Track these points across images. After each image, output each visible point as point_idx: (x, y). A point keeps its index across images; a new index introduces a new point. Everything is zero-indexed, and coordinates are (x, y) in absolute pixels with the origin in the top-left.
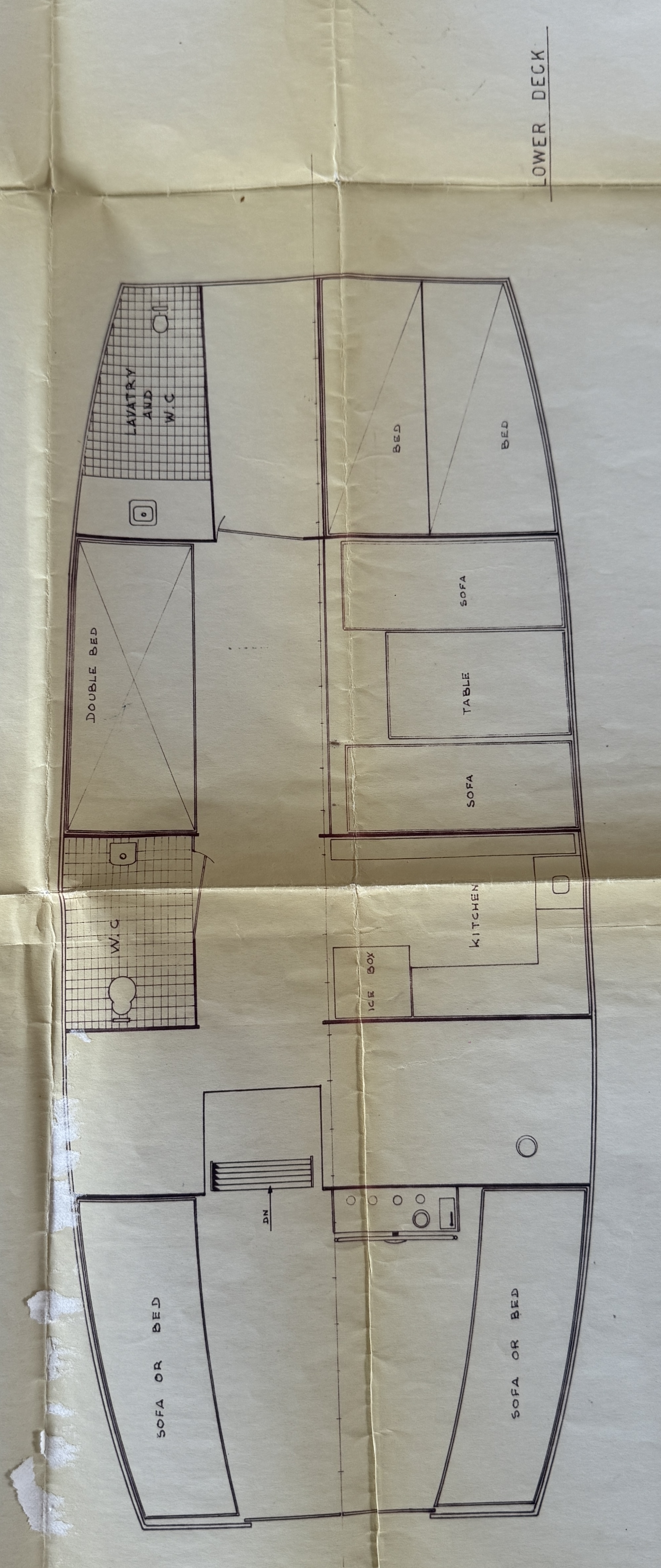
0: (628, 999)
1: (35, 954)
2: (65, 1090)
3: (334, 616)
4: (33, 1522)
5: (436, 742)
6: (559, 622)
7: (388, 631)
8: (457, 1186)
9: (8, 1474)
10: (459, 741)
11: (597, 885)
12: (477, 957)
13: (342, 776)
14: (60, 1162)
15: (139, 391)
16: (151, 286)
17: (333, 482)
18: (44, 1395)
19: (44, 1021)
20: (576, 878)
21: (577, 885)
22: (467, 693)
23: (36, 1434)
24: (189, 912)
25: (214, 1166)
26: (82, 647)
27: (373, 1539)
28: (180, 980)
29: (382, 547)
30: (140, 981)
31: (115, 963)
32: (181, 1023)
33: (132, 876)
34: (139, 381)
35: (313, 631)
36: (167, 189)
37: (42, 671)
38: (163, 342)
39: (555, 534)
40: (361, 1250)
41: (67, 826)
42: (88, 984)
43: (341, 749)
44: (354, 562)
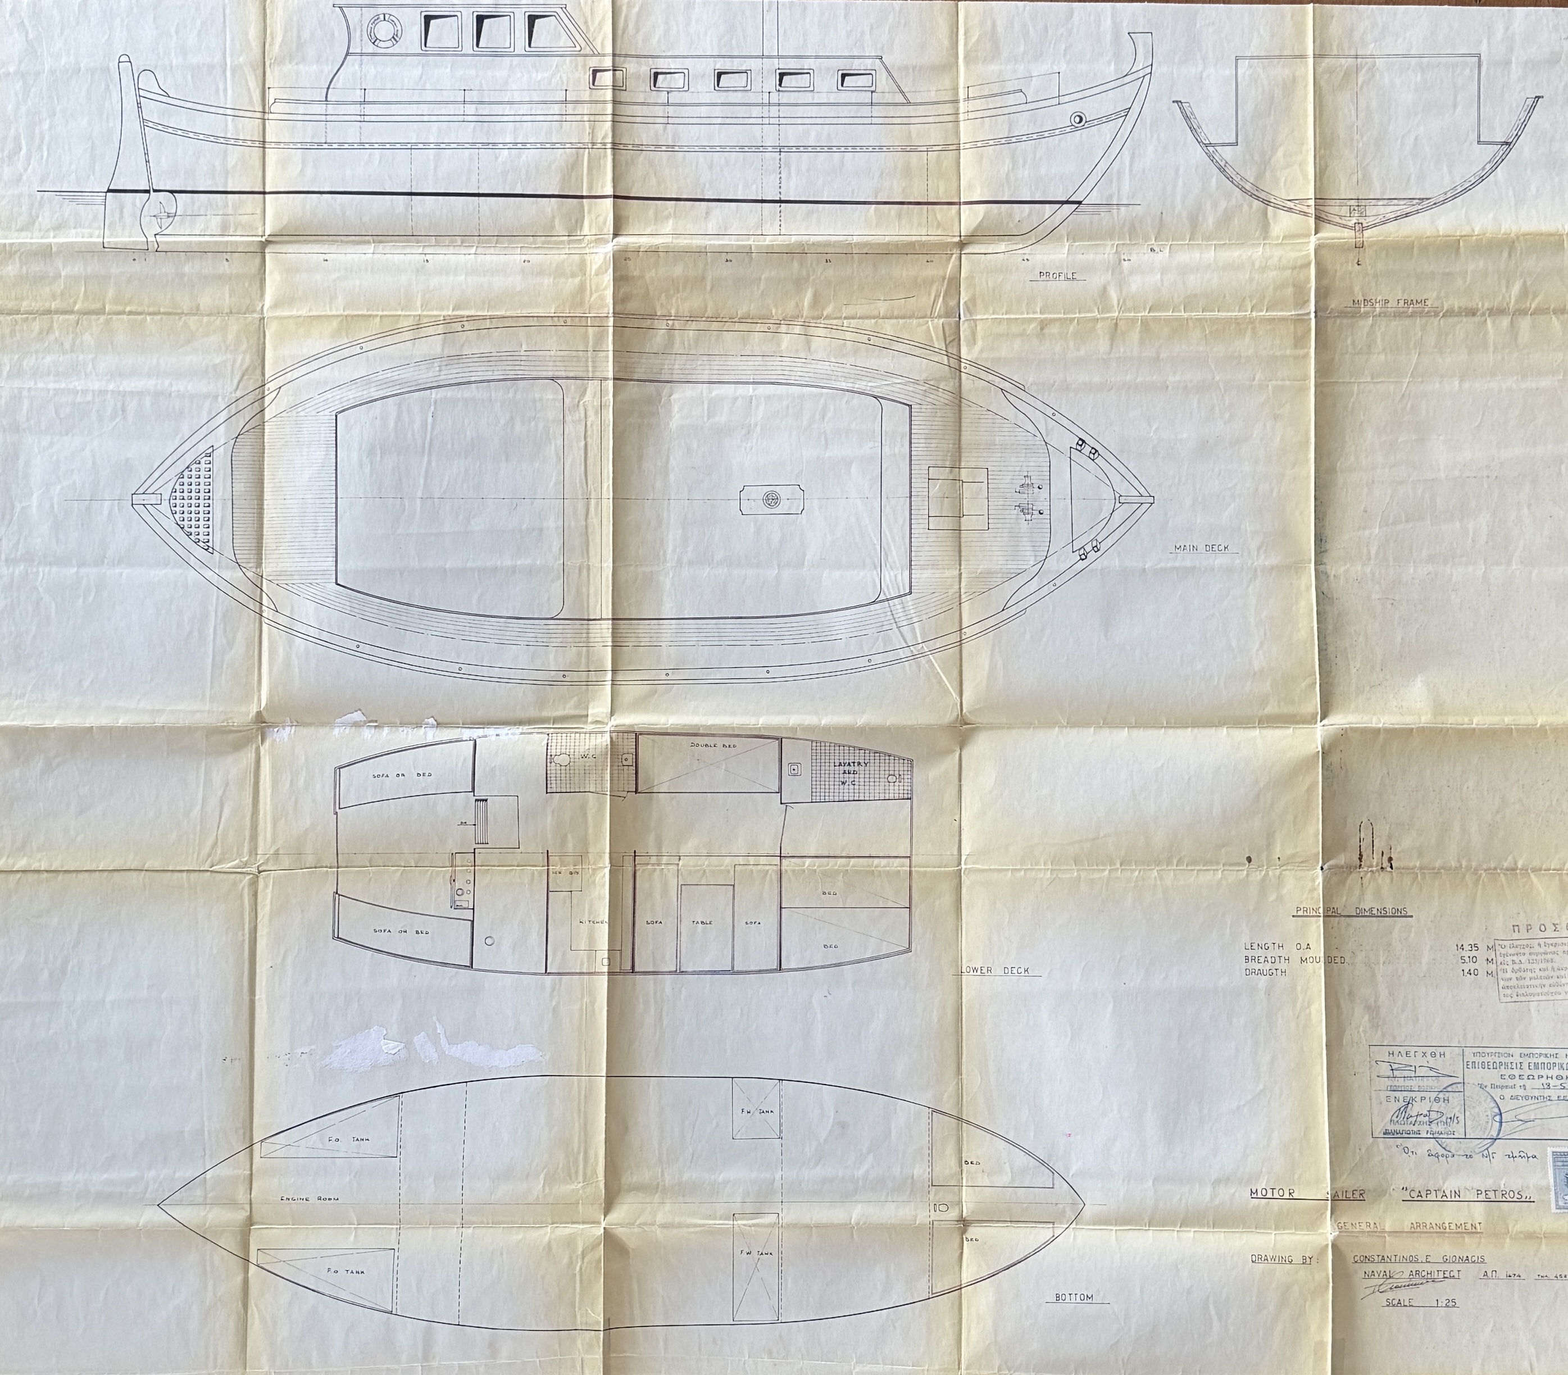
0: (553, 990)
1: (584, 719)
2: (522, 733)
3: (741, 860)
4: (338, 720)
5: (679, 907)
6: (736, 969)
7: (734, 886)
8: (473, 909)
9: (360, 710)
10: (679, 919)
11: (606, 977)
12: (576, 922)
13: (664, 862)
14: (491, 731)
15: (856, 768)
16: (912, 775)
17: (808, 861)
18: (392, 725)
19: (554, 723)
20: (609, 969)
21: (605, 969)
22: (702, 922)
23: (376, 721)
24: (599, 790)
25: (486, 800)
26: (727, 741)
27: (326, 867)
28: (568, 786)
29: (776, 885)
30: (568, 767)
31: (577, 757)
32: (549, 786)
33: (617, 764)
34: (862, 768)
35: (735, 852)
36: (963, 782)
37: (714, 723)
38: (883, 780)
39: (780, 969)
40: (448, 865)
41: (641, 734)
42: (568, 744)
43: (677, 862)
44: (768, 871)
